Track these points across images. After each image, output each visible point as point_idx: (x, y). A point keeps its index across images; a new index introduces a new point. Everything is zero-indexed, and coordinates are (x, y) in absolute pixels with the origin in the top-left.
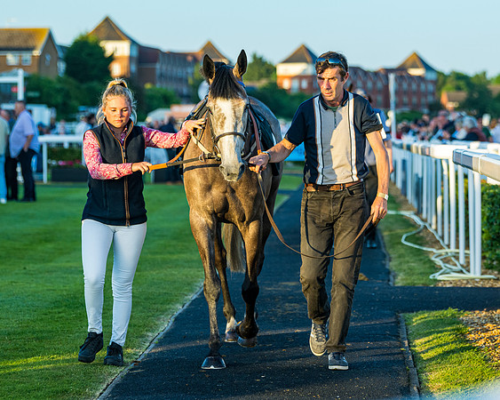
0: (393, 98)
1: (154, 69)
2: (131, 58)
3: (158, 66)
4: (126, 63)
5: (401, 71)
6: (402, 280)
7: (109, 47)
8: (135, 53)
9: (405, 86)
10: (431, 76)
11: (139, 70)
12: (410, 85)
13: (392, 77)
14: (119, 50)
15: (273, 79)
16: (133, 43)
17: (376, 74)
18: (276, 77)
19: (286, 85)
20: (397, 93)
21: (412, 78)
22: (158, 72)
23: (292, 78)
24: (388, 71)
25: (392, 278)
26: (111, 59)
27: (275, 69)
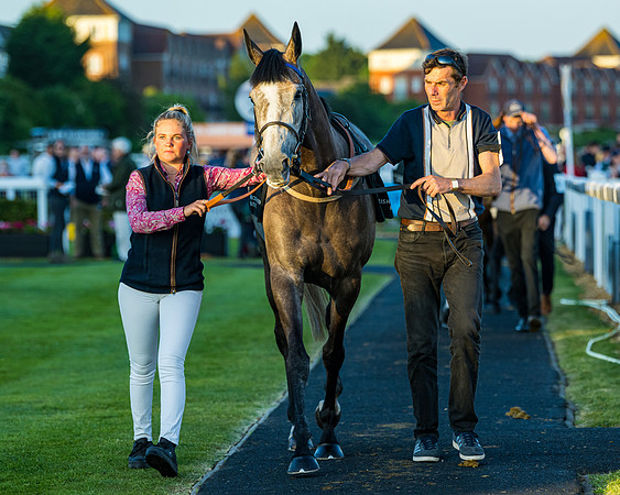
0: (568, 108)
1: (159, 64)
2: (119, 45)
3: (166, 58)
4: (111, 53)
5: (582, 60)
6: (588, 416)
7: (83, 26)
8: (127, 37)
9: (589, 85)
11: (134, 65)
12: (597, 84)
13: (566, 71)
14: (99, 30)
15: (362, 77)
16: (123, 19)
17: (539, 66)
18: (368, 73)
19: (385, 86)
20: (574, 98)
21: (600, 71)
22: (166, 68)
23: (395, 75)
24: (560, 61)
25: (570, 414)
26: (87, 46)
27: (366, 60)
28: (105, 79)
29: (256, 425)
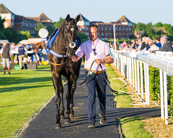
2: (12, 20)
6: (119, 105)
7: (3, 16)
8: (13, 18)
9: (120, 29)
10: (130, 25)
11: (15, 25)
14: (7, 17)
21: (123, 26)
22: (23, 25)
24: (113, 23)
25: (115, 105)
28: (8, 28)
29: (43, 108)
